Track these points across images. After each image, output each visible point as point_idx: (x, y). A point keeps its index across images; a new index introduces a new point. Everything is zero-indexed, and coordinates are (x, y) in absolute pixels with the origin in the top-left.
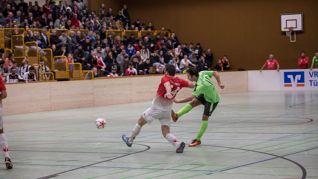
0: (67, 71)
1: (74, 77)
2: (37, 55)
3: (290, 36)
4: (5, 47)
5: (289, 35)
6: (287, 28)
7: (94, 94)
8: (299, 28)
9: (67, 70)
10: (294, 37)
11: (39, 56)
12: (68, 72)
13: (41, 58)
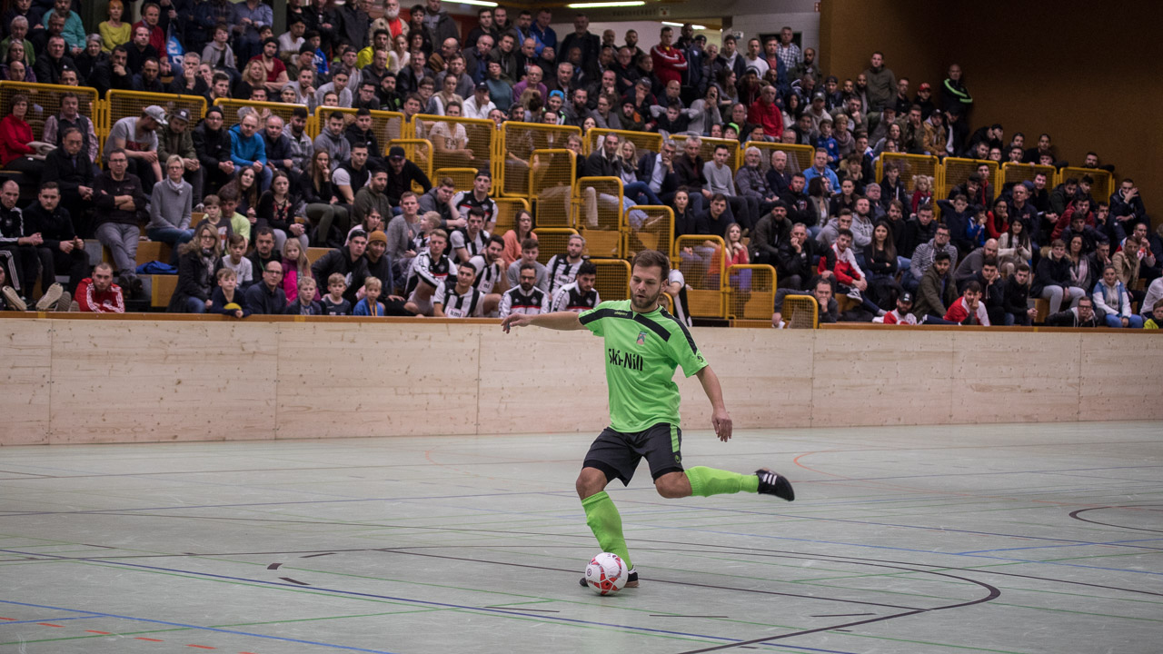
0: (724, 293)
1: (746, 315)
2: (620, 228)
4: (507, 190)
7: (817, 383)
9: (722, 289)
11: (626, 229)
12: (727, 296)
13: (633, 238)
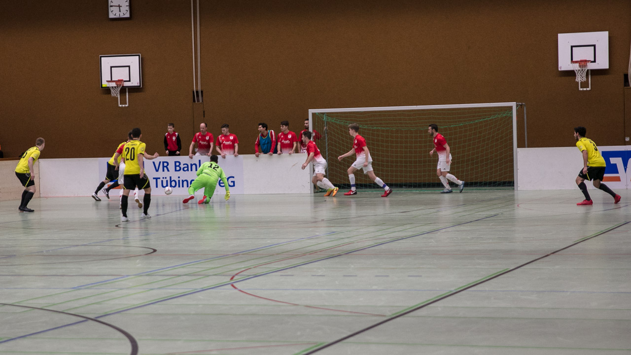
3: (119, 97)
5: (116, 94)
6: (111, 81)
8: (135, 81)
10: (125, 98)
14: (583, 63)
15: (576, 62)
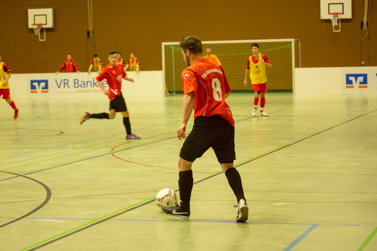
3: (39, 34)
5: (37, 32)
6: (35, 24)
8: (50, 25)
10: (43, 36)
14: (336, 14)
15: (332, 14)
